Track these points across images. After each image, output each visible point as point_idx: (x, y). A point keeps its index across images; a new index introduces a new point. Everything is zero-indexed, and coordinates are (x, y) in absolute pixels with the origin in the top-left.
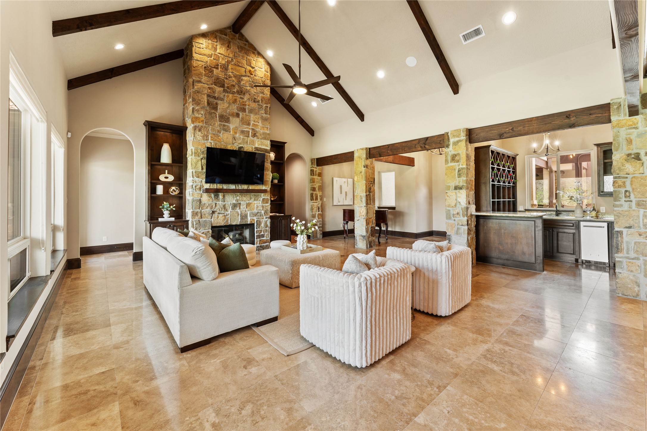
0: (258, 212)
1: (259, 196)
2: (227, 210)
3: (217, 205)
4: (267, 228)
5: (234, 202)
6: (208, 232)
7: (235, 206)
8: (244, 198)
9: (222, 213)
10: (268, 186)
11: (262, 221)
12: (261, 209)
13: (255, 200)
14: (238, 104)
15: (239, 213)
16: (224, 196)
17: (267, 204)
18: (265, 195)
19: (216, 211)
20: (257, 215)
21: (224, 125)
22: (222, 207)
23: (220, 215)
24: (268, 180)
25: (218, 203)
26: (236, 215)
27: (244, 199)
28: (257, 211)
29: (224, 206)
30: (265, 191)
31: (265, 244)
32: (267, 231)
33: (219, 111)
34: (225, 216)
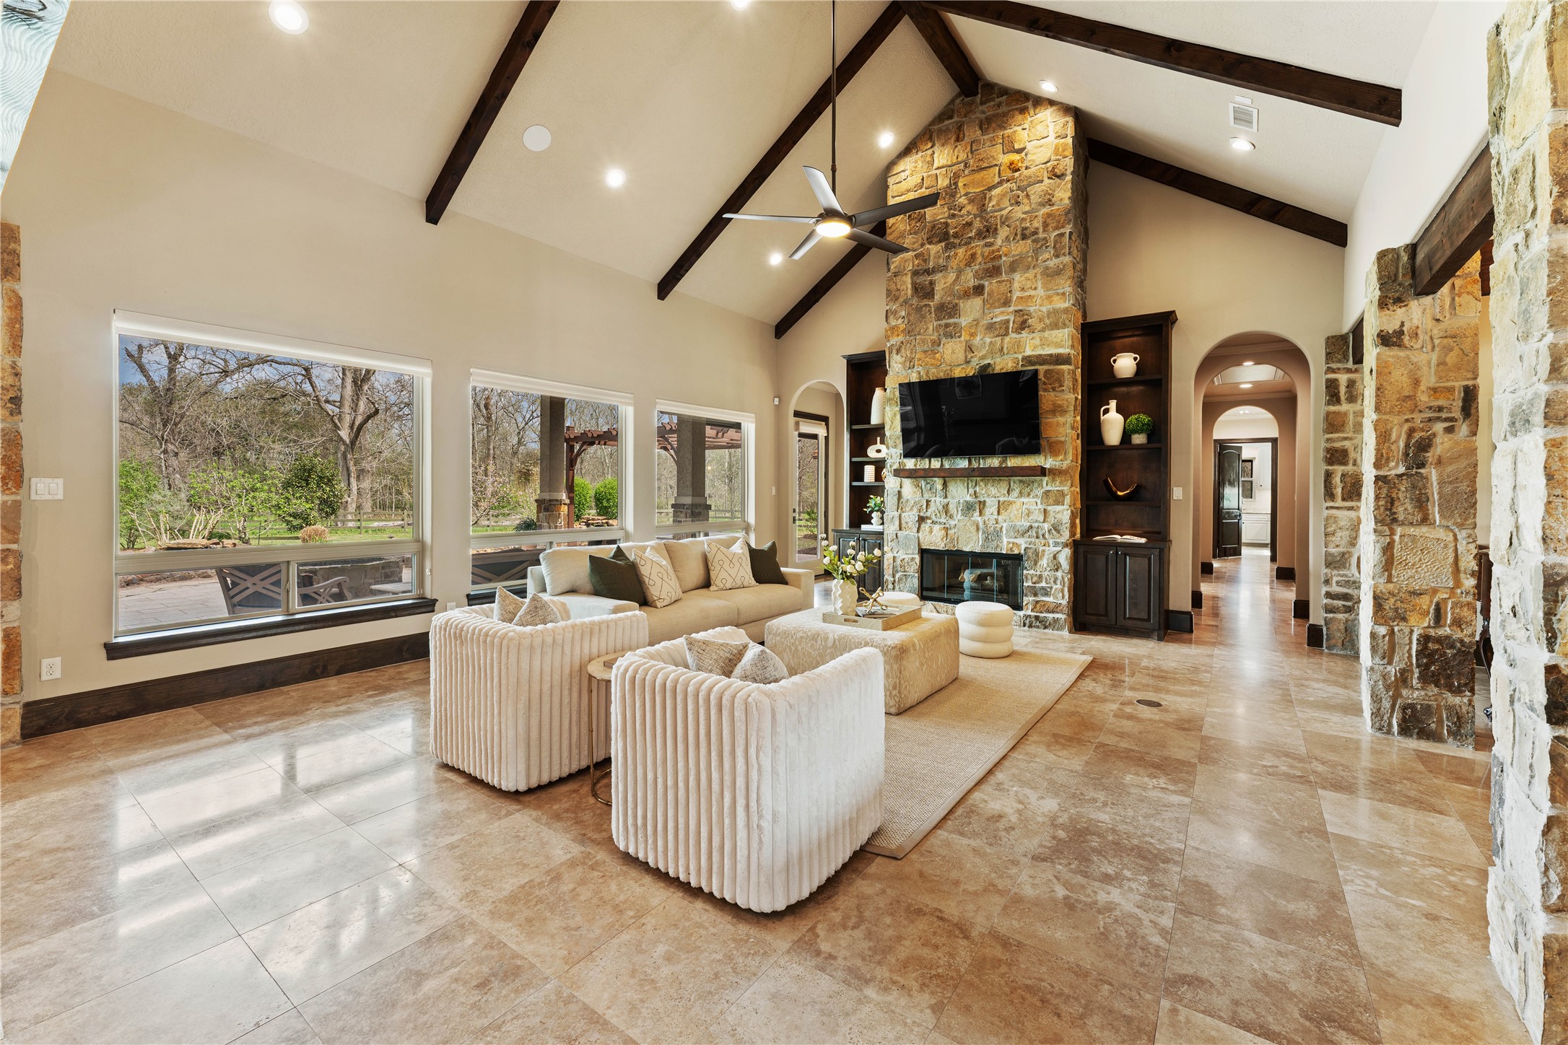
0: (1031, 527)
1: (1036, 485)
2: (951, 517)
3: (932, 504)
4: (1059, 574)
5: (968, 498)
6: (913, 559)
7: (969, 508)
8: (992, 489)
9: (940, 523)
10: (1061, 457)
11: (1044, 551)
12: (1041, 518)
13: (1021, 494)
14: (980, 264)
15: (981, 525)
16: (945, 485)
17: (1059, 508)
18: (1053, 480)
19: (927, 518)
20: (1027, 535)
21: (947, 326)
22: (941, 508)
23: (936, 527)
24: (1063, 439)
25: (933, 499)
26: (973, 529)
27: (993, 491)
28: (1028, 524)
29: (946, 507)
30: (1053, 473)
31: (1051, 616)
32: (1058, 582)
33: (937, 297)
34: (946, 529)
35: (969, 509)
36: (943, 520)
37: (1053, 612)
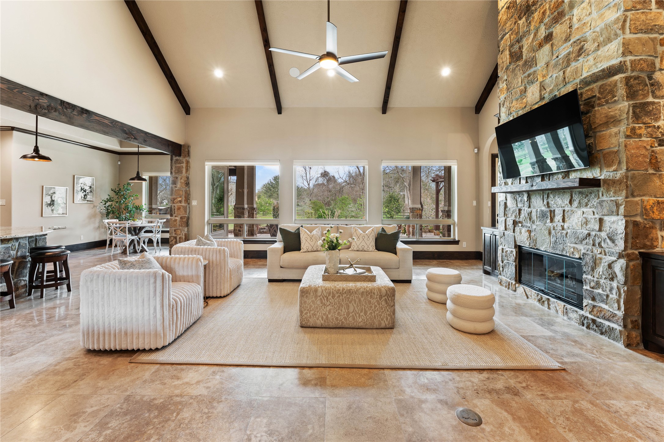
0: (589, 235)
1: (593, 196)
2: (533, 222)
3: (522, 212)
4: (615, 284)
5: (544, 208)
6: (512, 251)
8: (558, 200)
9: (526, 227)
10: (614, 167)
11: (601, 259)
12: (597, 227)
13: (580, 204)
14: (549, 17)
15: (552, 230)
17: (614, 218)
18: (608, 190)
19: (520, 222)
20: (584, 242)
21: (529, 75)
22: (527, 215)
23: (524, 230)
24: (616, 149)
25: (523, 208)
26: (547, 232)
27: (560, 202)
28: (587, 232)
29: (530, 214)
30: (609, 183)
31: (607, 323)
32: (614, 292)
33: (524, 57)
34: (530, 232)
35: (543, 217)
36: (529, 225)
37: (608, 320)
